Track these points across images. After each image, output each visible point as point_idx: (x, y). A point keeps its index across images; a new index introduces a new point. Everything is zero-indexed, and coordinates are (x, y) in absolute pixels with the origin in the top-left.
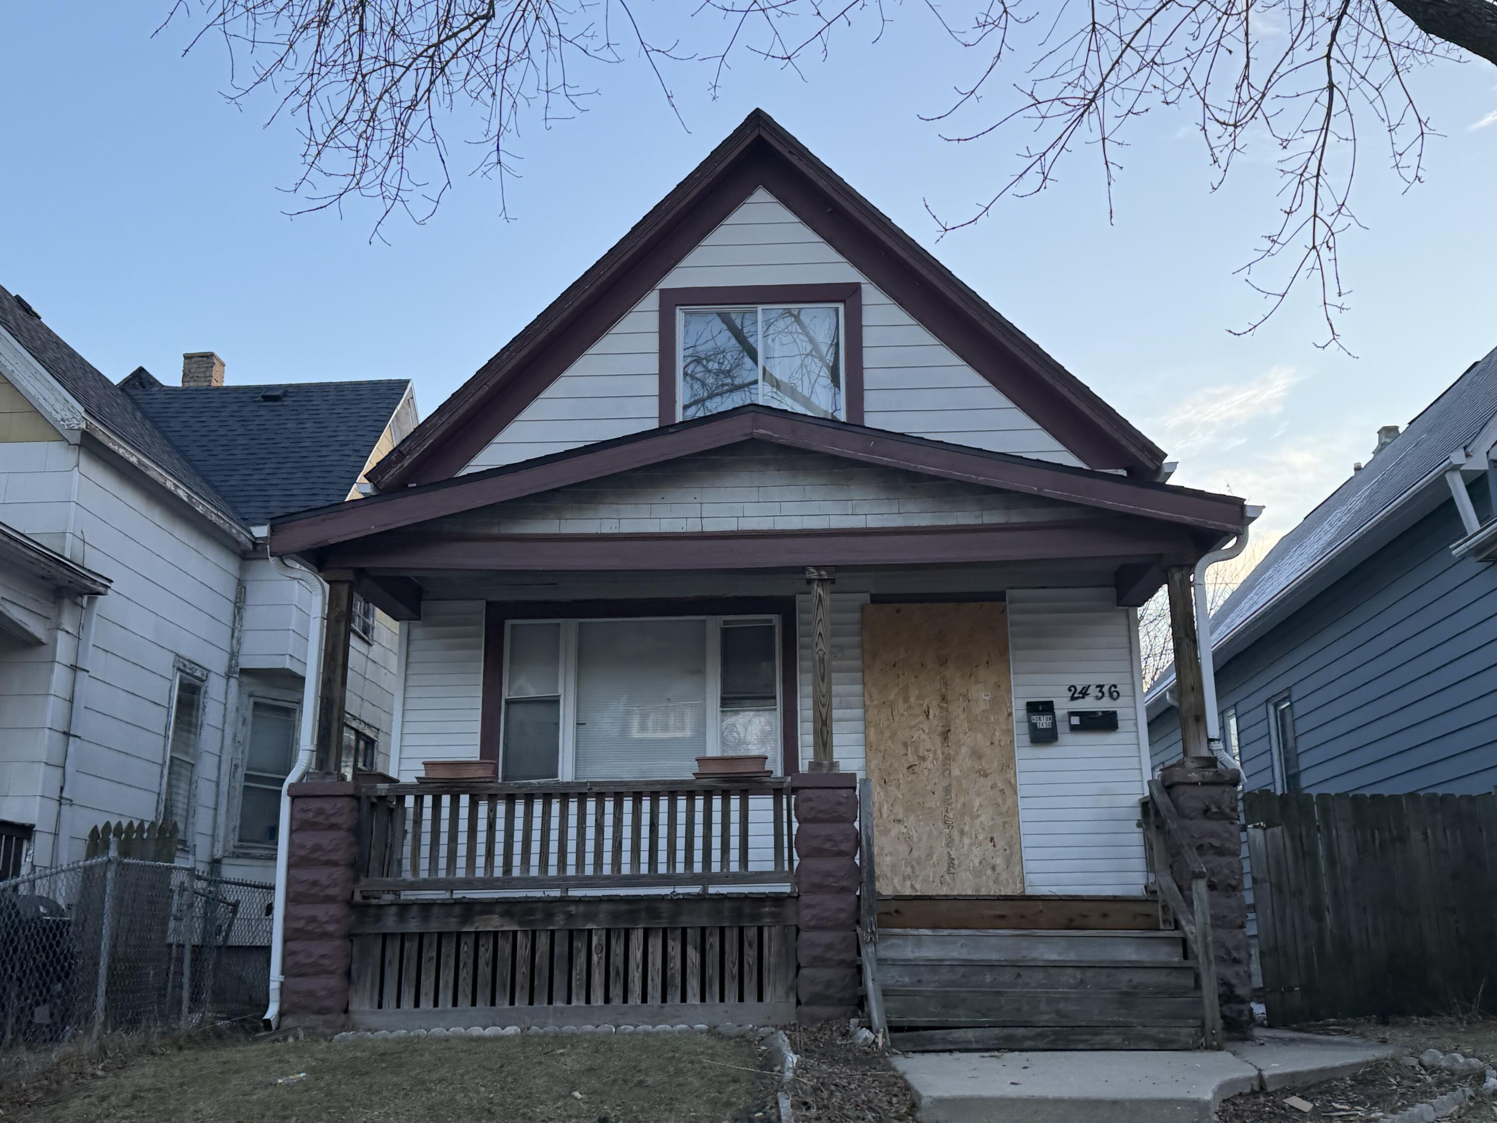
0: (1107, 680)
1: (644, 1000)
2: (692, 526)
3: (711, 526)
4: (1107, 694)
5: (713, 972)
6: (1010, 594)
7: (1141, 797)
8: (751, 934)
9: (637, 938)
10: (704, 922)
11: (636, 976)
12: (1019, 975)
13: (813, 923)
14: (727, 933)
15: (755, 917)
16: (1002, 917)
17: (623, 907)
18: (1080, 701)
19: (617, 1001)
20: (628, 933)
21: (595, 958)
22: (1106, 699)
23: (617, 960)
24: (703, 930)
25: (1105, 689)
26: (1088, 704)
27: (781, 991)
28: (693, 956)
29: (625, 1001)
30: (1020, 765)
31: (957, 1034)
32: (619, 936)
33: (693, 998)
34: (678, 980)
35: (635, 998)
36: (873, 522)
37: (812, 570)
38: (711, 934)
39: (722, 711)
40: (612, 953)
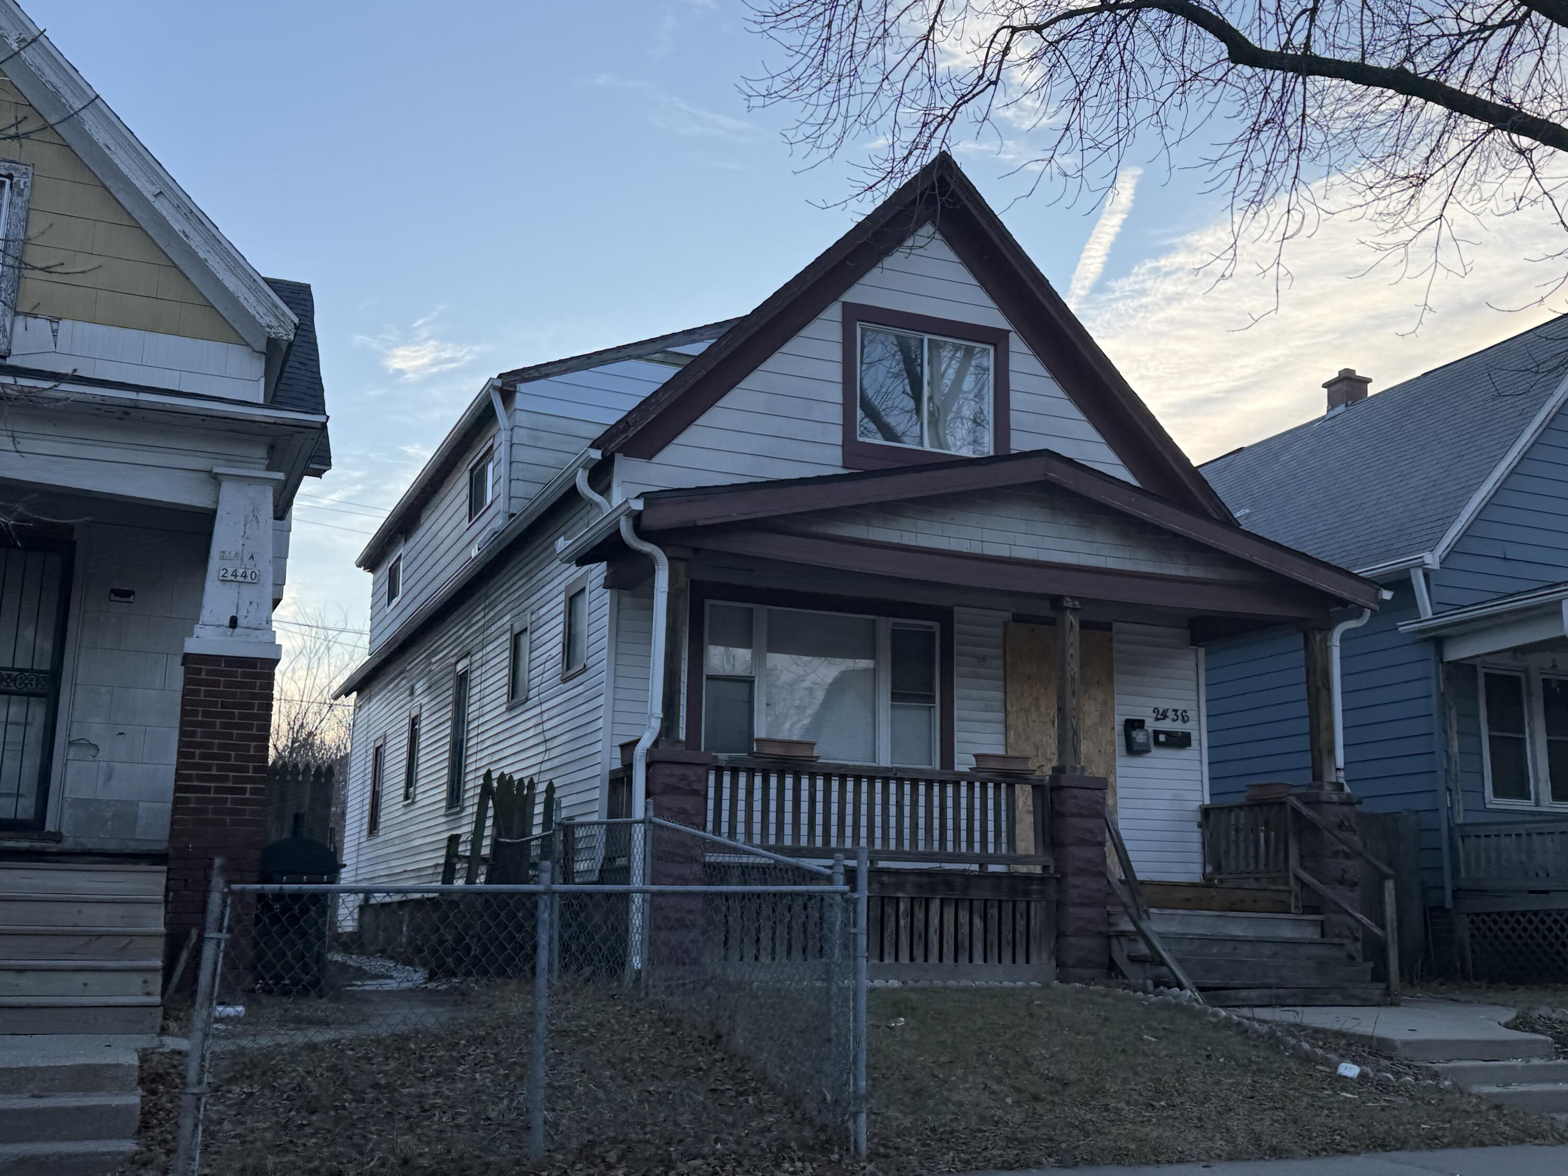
0: (1181, 706)
1: (941, 960)
2: (973, 548)
3: (991, 550)
4: (1180, 718)
5: (993, 937)
6: (1116, 626)
7: (1200, 803)
8: (1022, 906)
9: (935, 906)
10: (987, 895)
11: (934, 938)
12: (1235, 948)
13: (1078, 901)
14: (1004, 905)
15: (1027, 893)
16: (1188, 900)
17: (925, 880)
18: (1161, 721)
19: (920, 960)
20: (927, 901)
21: (902, 922)
22: (1179, 722)
23: (919, 924)
24: (986, 901)
25: (1179, 713)
26: (1166, 725)
27: (1044, 955)
28: (978, 923)
29: (926, 960)
30: (1120, 771)
31: (1243, 993)
32: (921, 903)
33: (978, 960)
34: (967, 944)
35: (934, 959)
36: (1111, 564)
37: (1069, 599)
38: (992, 906)
39: (892, 705)
40: (915, 918)
